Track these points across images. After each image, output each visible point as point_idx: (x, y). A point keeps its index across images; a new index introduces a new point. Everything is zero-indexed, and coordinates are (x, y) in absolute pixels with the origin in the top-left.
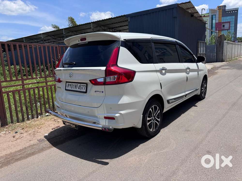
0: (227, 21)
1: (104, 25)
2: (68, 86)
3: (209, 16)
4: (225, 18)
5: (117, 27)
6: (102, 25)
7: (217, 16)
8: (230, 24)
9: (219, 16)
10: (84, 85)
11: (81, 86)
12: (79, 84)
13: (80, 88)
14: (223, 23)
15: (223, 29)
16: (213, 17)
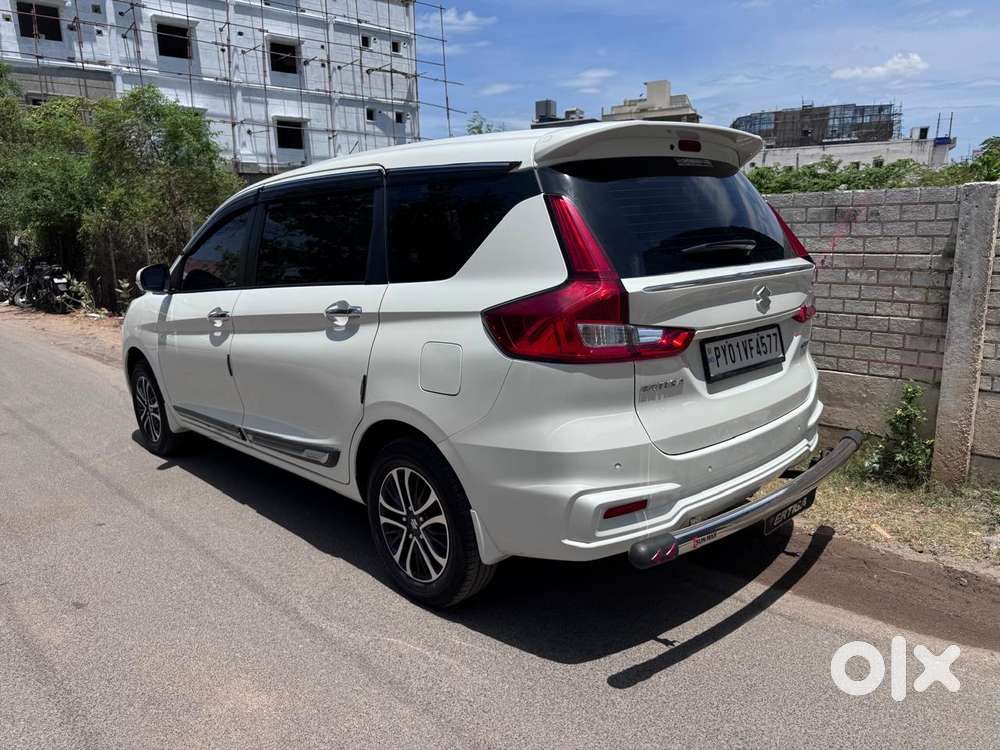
2: (718, 357)
10: (771, 332)
11: (763, 340)
12: (754, 336)
13: (763, 349)
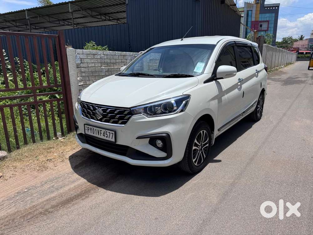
0: (265, 20)
1: (91, 8)
3: (244, 11)
4: (263, 15)
5: (112, 13)
6: (88, 9)
7: (254, 12)
8: (268, 24)
9: (256, 13)
14: (261, 22)
15: (260, 29)
16: (249, 13)
